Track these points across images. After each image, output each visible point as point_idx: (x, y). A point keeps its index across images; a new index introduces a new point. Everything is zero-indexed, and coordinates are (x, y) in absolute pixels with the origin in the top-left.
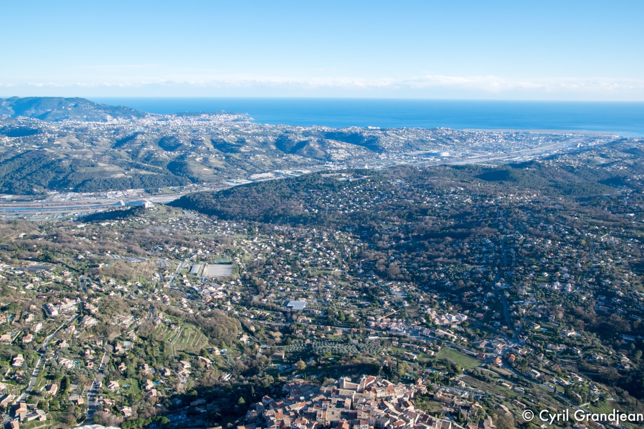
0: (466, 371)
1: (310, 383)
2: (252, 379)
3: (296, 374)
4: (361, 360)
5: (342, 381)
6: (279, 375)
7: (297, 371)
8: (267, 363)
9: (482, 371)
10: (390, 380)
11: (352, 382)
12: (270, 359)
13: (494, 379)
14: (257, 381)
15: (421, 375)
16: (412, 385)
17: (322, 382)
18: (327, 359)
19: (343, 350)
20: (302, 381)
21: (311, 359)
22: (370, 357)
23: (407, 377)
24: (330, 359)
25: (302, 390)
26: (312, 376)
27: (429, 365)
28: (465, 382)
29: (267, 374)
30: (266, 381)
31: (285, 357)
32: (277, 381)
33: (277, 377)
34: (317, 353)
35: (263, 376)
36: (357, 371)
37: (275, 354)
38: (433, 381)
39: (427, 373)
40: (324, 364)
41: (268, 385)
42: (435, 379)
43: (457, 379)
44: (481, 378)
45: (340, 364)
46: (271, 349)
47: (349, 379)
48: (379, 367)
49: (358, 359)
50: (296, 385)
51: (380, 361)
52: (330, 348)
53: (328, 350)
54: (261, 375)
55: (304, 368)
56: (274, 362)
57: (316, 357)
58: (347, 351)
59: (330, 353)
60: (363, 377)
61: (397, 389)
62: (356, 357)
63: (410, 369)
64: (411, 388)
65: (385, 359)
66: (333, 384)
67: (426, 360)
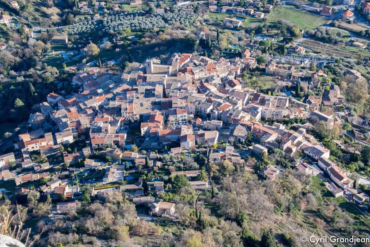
0: (307, 33)
1: (107, 71)
2: (28, 73)
3: (87, 62)
4: (171, 35)
5: (149, 64)
6: (65, 65)
7: (88, 58)
8: (45, 50)
9: (326, 31)
10: (209, 56)
11: (162, 63)
12: (49, 45)
13: (343, 39)
14: (36, 76)
15: (248, 45)
16: (237, 59)
17: (123, 68)
18: (125, 39)
19: (146, 24)
20: (96, 70)
21: (105, 40)
22: (182, 29)
23: (230, 50)
24: (130, 37)
25: (98, 80)
26: (109, 62)
27: (258, 31)
28: (305, 47)
29: (48, 65)
30: (48, 74)
31: (69, 40)
32: (64, 73)
33: (63, 67)
34: (112, 31)
35: (43, 68)
36: (167, 50)
37: (55, 38)
38: (264, 51)
39: (255, 42)
40: (123, 45)
41: (51, 80)
42: (267, 48)
43: (295, 45)
44: (326, 40)
45: (144, 43)
46: (48, 31)
47: (158, 61)
48: (194, 41)
49: (167, 34)
50: (90, 76)
51: (195, 34)
52: (129, 23)
53: (125, 26)
54: (40, 68)
55: (97, 53)
56: (55, 49)
57: (111, 37)
58: (150, 26)
59: (129, 30)
60: (175, 56)
61: (219, 67)
62: (163, 31)
63: (235, 39)
64: (237, 63)
65: (201, 30)
66: (138, 69)
67: (254, 25)
